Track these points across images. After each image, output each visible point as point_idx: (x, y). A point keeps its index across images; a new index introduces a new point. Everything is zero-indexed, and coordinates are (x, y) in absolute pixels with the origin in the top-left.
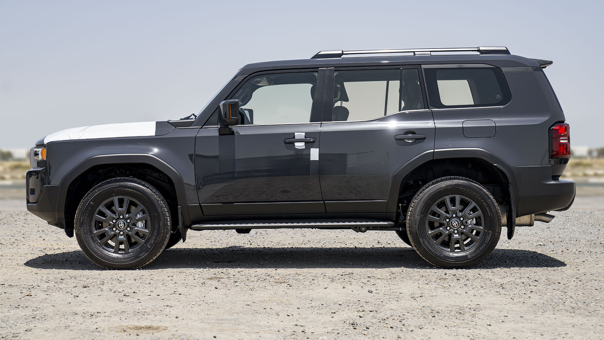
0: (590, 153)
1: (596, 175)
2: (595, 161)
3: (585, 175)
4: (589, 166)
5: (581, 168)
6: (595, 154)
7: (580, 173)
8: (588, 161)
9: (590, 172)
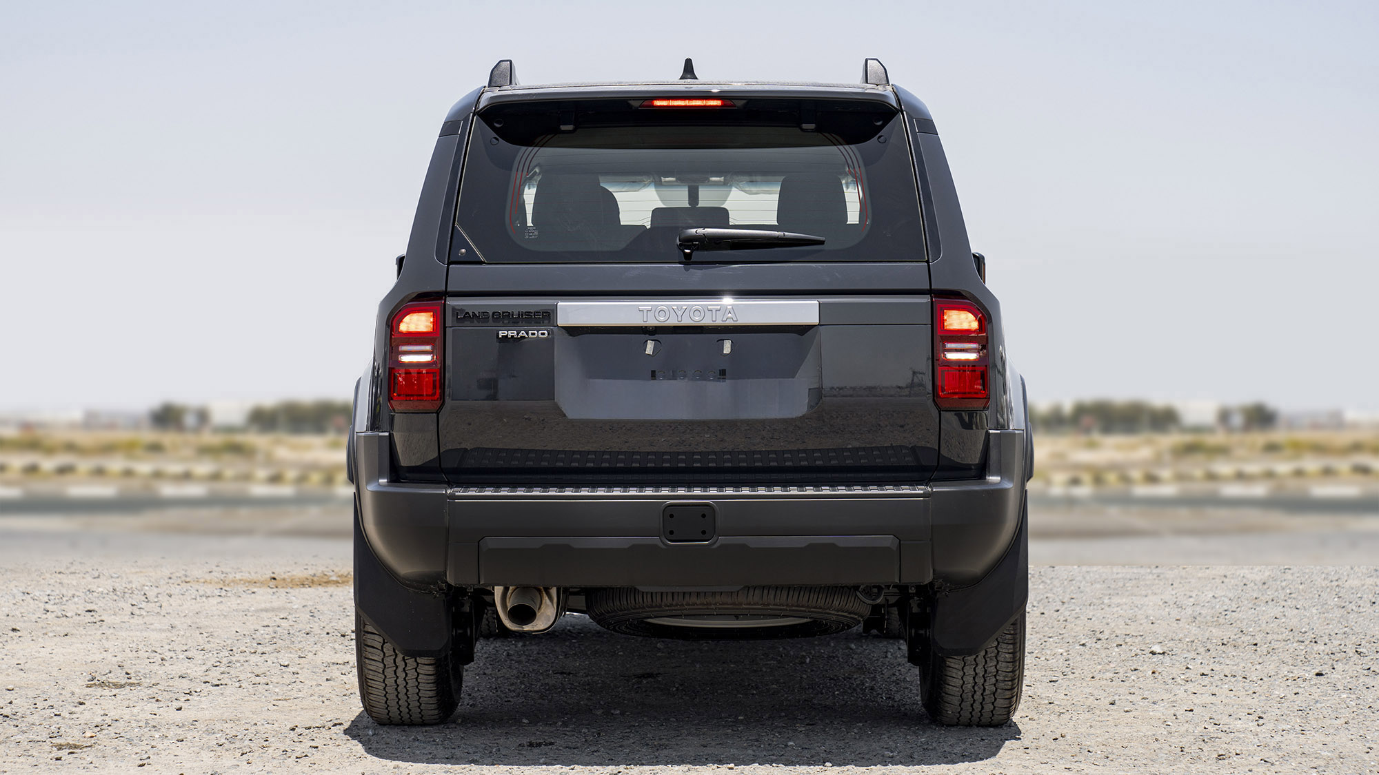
0: (1224, 416)
1: (1241, 477)
2: (1236, 438)
3: (1212, 477)
4: (1221, 451)
5: (1199, 458)
6: (1237, 420)
7: (1198, 472)
8: (1219, 438)
9: (1224, 468)
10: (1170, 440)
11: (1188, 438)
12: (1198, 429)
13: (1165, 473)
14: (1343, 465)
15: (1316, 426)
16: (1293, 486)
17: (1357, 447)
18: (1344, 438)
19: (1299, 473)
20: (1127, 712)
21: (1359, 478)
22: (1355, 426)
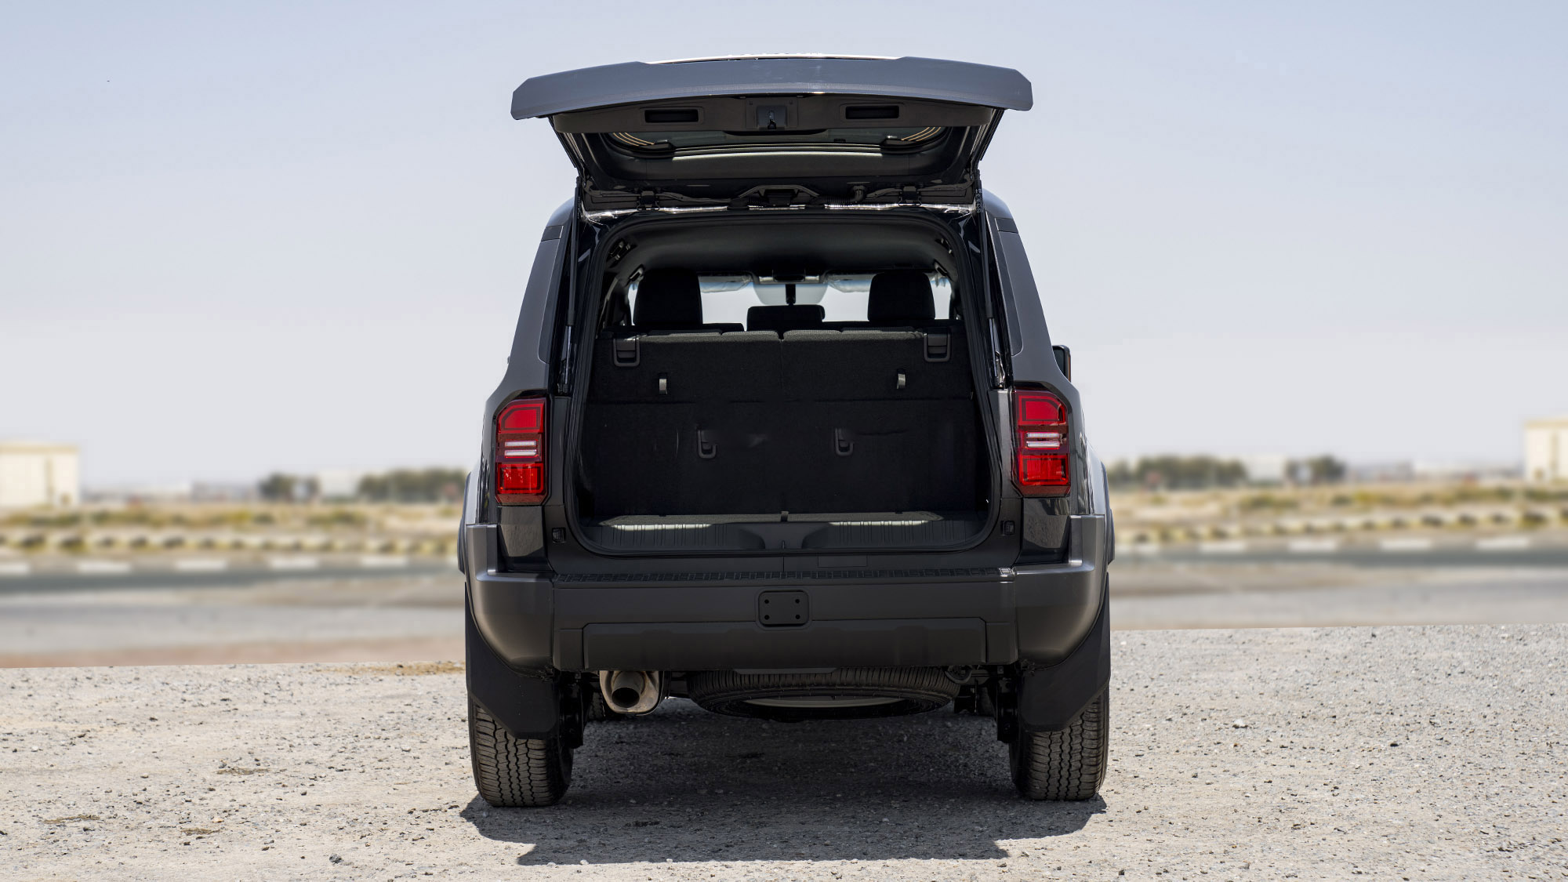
0: (1292, 470)
1: (1310, 531)
2: (1304, 492)
3: (1280, 532)
4: (1290, 505)
5: (1268, 512)
6: (1305, 474)
7: (1266, 527)
8: (1287, 492)
9: (1292, 522)
10: (1236, 495)
11: (1255, 493)
12: (1265, 484)
13: (1233, 529)
14: (1413, 517)
15: (1385, 478)
16: (1363, 540)
17: (1427, 499)
18: (1414, 490)
19: (1369, 527)
20: (1208, 784)
21: (1431, 530)
22: (1424, 477)
